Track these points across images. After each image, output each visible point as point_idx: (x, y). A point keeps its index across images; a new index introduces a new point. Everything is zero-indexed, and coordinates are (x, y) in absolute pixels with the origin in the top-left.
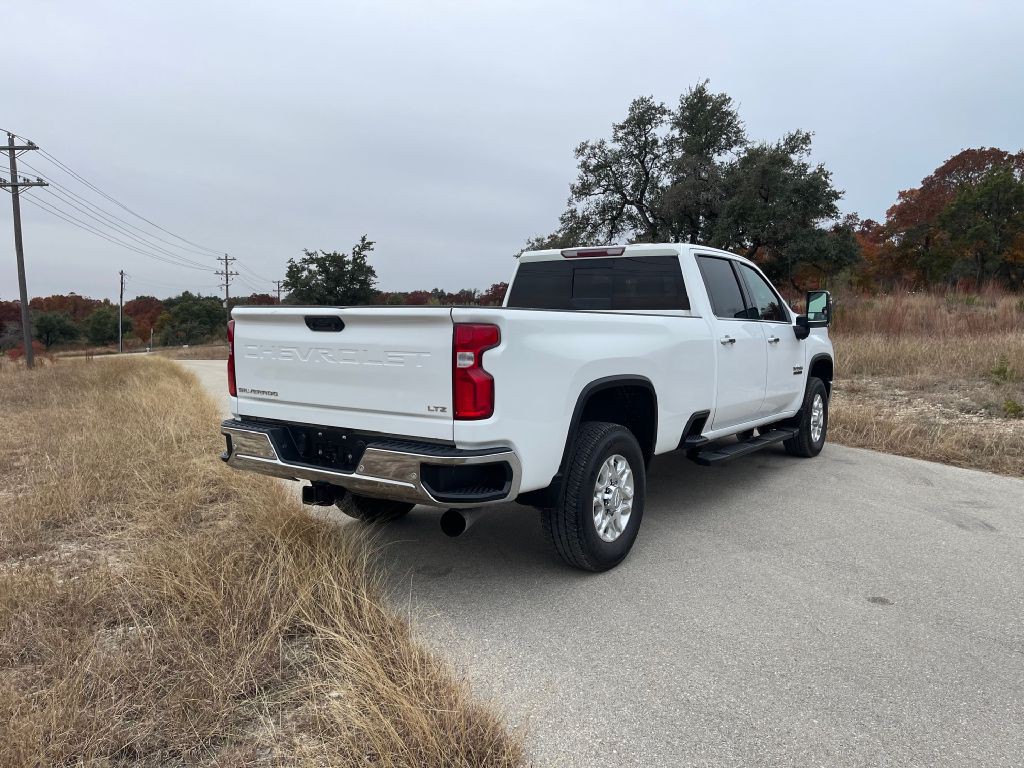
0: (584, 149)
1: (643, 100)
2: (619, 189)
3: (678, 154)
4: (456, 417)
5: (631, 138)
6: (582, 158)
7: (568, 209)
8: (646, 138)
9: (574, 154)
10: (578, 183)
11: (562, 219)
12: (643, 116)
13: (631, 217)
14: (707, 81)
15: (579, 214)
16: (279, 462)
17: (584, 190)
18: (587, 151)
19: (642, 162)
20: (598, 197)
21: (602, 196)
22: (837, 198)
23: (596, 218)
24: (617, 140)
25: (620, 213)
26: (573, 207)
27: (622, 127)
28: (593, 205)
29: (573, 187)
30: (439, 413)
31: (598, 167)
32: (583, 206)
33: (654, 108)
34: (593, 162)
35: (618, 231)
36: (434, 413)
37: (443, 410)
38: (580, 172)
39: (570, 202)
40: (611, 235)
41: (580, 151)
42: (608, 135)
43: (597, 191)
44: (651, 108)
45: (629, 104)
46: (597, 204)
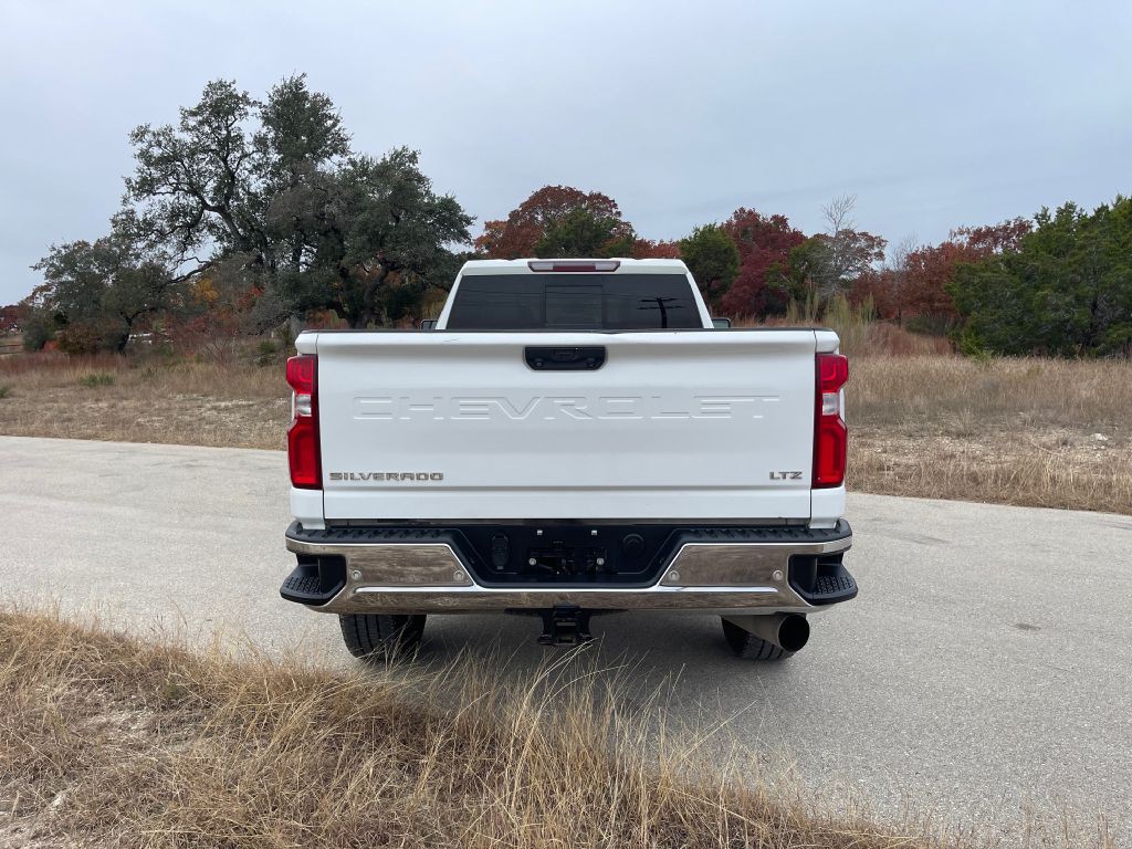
0: (143, 134)
1: (222, 85)
2: (195, 190)
3: (275, 157)
4: (816, 485)
5: (207, 129)
6: (140, 146)
7: (121, 208)
8: (229, 132)
9: (129, 139)
10: (135, 177)
11: (113, 221)
12: (222, 104)
13: (211, 227)
14: (304, 75)
15: (140, 216)
16: (477, 588)
17: (146, 187)
18: (148, 137)
19: (225, 161)
20: (165, 197)
21: (170, 198)
22: (469, 223)
23: (163, 223)
24: (186, 129)
25: (197, 220)
26: (130, 207)
27: (194, 114)
28: (157, 208)
29: (128, 181)
30: (788, 481)
31: (163, 160)
32: (142, 208)
33: (237, 96)
34: (156, 152)
35: (192, 243)
36: (781, 482)
37: (796, 476)
38: (139, 163)
39: (125, 201)
40: (183, 247)
41: (139, 135)
42: (175, 121)
43: (162, 190)
44: (231, 96)
45: (204, 87)
46: (164, 207)
